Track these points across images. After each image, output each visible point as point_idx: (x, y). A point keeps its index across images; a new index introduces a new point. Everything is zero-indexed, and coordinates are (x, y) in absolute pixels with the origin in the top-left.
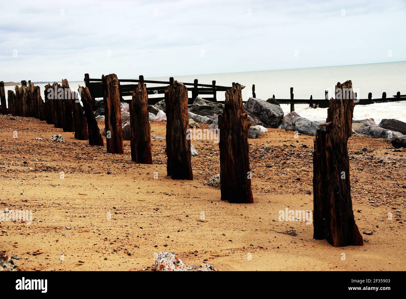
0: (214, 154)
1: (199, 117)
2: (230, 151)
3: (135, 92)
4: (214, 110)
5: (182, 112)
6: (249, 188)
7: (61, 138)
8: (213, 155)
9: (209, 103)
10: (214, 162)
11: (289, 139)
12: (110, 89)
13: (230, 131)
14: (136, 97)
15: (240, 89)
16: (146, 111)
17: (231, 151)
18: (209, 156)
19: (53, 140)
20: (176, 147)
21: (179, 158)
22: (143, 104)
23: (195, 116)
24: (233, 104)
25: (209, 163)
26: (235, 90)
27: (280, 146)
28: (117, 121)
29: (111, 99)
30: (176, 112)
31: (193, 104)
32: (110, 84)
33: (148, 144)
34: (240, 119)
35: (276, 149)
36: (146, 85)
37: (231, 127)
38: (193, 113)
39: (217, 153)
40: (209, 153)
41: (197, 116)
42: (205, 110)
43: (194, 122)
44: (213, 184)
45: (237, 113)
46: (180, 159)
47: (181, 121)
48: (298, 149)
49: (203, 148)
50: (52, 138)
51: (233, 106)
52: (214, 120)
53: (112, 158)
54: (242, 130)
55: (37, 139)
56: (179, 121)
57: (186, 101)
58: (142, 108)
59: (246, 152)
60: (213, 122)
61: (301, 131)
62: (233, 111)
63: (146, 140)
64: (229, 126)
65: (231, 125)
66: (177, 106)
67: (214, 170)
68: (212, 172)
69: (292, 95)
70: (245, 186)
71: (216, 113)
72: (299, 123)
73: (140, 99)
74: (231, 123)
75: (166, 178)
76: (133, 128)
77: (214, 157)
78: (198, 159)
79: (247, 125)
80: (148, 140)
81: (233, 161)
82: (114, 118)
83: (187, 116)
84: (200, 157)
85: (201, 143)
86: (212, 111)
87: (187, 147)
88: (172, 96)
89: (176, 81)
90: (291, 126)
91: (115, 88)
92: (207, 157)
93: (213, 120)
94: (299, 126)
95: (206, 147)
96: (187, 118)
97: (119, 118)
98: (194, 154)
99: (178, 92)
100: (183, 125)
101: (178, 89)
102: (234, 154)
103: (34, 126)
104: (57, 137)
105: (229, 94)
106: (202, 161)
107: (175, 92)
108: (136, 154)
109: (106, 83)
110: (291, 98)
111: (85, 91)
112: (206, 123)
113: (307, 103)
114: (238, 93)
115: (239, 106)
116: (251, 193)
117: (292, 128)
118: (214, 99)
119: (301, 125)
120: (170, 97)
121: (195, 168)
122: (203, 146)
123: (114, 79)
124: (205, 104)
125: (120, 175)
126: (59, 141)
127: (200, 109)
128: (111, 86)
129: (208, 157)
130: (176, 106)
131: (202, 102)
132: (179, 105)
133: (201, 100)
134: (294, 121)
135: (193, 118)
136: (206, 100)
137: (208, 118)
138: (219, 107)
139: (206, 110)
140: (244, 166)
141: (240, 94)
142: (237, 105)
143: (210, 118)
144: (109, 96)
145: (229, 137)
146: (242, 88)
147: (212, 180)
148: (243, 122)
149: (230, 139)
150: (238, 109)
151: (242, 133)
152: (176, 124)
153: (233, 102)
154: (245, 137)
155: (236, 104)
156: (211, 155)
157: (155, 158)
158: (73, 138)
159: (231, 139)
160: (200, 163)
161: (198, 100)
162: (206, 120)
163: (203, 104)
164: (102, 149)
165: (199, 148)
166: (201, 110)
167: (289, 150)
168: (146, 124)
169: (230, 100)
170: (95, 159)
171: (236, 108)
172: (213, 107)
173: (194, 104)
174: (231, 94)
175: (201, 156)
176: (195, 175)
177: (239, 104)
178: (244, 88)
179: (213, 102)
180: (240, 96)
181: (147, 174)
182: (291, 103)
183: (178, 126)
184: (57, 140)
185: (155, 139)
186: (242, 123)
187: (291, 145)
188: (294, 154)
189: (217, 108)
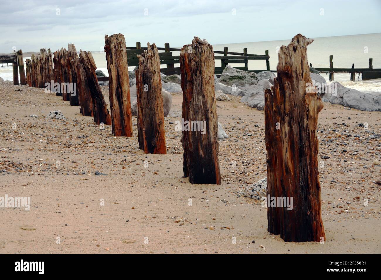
0: (249, 137)
1: (229, 88)
2: (286, 152)
3: (144, 56)
4: (246, 80)
5: (206, 84)
6: (318, 216)
7: (61, 115)
8: (247, 137)
9: (241, 73)
10: (249, 149)
11: (337, 115)
12: (116, 53)
13: (287, 119)
14: (145, 63)
15: (304, 44)
16: (158, 82)
17: (288, 152)
18: (243, 139)
19: (51, 116)
20: (197, 135)
21: (201, 152)
22: (154, 73)
23: (224, 87)
24: (292, 71)
25: (243, 152)
26: (296, 46)
27: (329, 125)
28: (124, 95)
29: (116, 66)
30: (196, 83)
31: (222, 74)
32: (115, 47)
33: (161, 127)
34: (304, 97)
35: (325, 128)
36: (172, 53)
37: (287, 111)
38: (222, 84)
39: (252, 135)
40: (242, 135)
41: (227, 87)
42: (235, 80)
43: (224, 94)
44: (252, 196)
45: (298, 87)
46: (202, 154)
47: (203, 96)
48: (353, 129)
49: (234, 127)
50: (50, 115)
51: (291, 75)
52: (247, 92)
53: (114, 144)
54: (307, 115)
55: (31, 116)
56: (200, 97)
57: (211, 68)
58: (152, 78)
59: (313, 154)
60: (245, 94)
61: (351, 106)
62: (292, 82)
63: (158, 121)
64: (285, 109)
65: (288, 107)
66: (198, 74)
67: (251, 165)
68: (249, 169)
69: (331, 64)
70: (311, 212)
71: (248, 84)
72: (348, 95)
73: (149, 65)
74: (287, 104)
75: (182, 182)
76: (140, 105)
77: (248, 140)
78: (229, 143)
79: (316, 107)
80: (161, 121)
81: (291, 171)
82: (120, 90)
83: (212, 89)
84: (231, 141)
85: (231, 120)
86: (243, 81)
87: (212, 135)
88: (191, 60)
89: (197, 37)
90: (339, 99)
91: (121, 52)
92: (240, 140)
93: (245, 92)
94: (348, 98)
95: (238, 126)
96: (213, 93)
97: (127, 91)
98: (223, 137)
99: (199, 53)
100: (206, 103)
101: (200, 50)
102: (292, 157)
103: (39, 99)
104: (56, 113)
105: (285, 53)
106: (233, 149)
107: (195, 54)
108: (145, 140)
109: (110, 46)
110: (330, 67)
111: (88, 56)
112: (237, 95)
113: (348, 72)
114: (302, 52)
115: (302, 74)
116: (320, 224)
117: (339, 102)
118: (245, 69)
119: (351, 99)
120: (187, 61)
121: (225, 162)
122: (233, 125)
123: (120, 40)
124: (236, 74)
125: (114, 176)
126: (58, 119)
127: (230, 79)
128: (116, 50)
129: (242, 141)
130: (196, 75)
131: (233, 71)
132: (201, 73)
133: (231, 69)
134: (342, 93)
135: (222, 90)
136: (237, 69)
137: (239, 89)
138: (252, 77)
139: (237, 80)
140: (309, 177)
141: (304, 54)
142: (298, 72)
143: (241, 89)
144: (114, 62)
145: (285, 127)
146: (308, 43)
147: (250, 190)
148: (310, 101)
149: (285, 133)
150: (301, 80)
151: (306, 122)
152: (196, 101)
153: (291, 66)
154: (311, 128)
155: (296, 70)
156: (245, 138)
157: (172, 143)
158: (78, 114)
159: (287, 132)
160: (231, 151)
161: (229, 69)
162: (237, 92)
163: (234, 73)
164: (107, 130)
165: (229, 126)
166: (232, 80)
167: (342, 130)
168: (157, 100)
169: (286, 63)
170: (90, 146)
171: (297, 77)
172: (245, 77)
173: (224, 74)
174: (289, 54)
175: (232, 138)
176: (224, 175)
177: (303, 72)
178: (311, 43)
179: (245, 71)
180: (305, 57)
181: (155, 173)
182: (330, 72)
183: (198, 104)
184: (56, 117)
185: (177, 115)
186: (307, 104)
187: (343, 124)
188: (351, 136)
189: (249, 78)
